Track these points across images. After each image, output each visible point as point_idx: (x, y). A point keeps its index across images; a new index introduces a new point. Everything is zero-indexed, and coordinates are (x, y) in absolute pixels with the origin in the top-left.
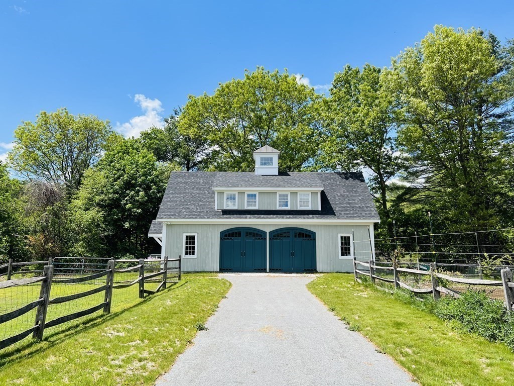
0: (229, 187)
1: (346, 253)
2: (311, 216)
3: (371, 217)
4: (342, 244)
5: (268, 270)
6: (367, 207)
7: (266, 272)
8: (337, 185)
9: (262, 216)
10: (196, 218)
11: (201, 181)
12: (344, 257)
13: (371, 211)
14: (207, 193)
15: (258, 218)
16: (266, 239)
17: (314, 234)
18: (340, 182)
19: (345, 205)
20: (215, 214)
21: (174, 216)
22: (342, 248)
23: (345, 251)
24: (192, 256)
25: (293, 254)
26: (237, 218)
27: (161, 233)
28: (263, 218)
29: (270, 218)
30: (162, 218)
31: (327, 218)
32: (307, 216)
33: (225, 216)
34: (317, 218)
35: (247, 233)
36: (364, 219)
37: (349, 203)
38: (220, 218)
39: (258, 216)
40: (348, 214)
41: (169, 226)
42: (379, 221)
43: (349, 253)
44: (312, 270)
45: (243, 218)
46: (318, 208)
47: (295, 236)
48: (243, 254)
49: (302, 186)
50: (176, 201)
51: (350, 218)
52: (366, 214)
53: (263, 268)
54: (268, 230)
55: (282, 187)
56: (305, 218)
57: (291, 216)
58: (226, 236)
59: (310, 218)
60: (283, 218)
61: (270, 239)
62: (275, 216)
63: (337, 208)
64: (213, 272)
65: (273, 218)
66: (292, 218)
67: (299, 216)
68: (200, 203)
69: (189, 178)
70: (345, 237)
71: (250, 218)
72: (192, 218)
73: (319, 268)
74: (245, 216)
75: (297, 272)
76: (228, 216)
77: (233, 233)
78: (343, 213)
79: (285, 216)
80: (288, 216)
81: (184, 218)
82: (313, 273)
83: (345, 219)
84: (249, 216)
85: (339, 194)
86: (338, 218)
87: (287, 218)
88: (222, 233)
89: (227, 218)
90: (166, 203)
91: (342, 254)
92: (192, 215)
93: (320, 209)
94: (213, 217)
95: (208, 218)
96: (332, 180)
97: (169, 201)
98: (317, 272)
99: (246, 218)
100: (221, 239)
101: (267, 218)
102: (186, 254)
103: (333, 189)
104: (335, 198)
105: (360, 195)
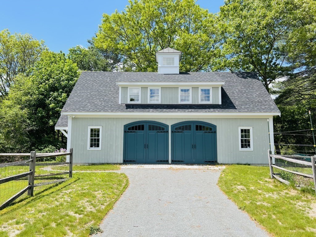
0: (132, 81)
1: (246, 145)
2: (212, 110)
3: (271, 110)
4: (242, 136)
5: (170, 162)
6: (266, 101)
7: (168, 164)
8: (233, 82)
9: (165, 110)
10: (100, 111)
11: (108, 80)
12: (244, 149)
13: (270, 105)
14: (112, 89)
15: (161, 112)
16: (168, 132)
17: (215, 127)
18: (236, 80)
19: (244, 100)
20: (118, 108)
21: (79, 110)
22: (242, 141)
23: (245, 143)
24: (96, 149)
25: (194, 147)
26: (140, 112)
27: (67, 126)
28: (165, 112)
29: (172, 112)
30: (66, 111)
31: (228, 112)
32: (208, 110)
33: (128, 110)
34: (219, 112)
35: (150, 126)
36: (264, 112)
37: (248, 98)
38: (124, 111)
39: (161, 110)
40: (248, 108)
41: (75, 119)
42: (280, 114)
43: (249, 145)
44: (213, 162)
45: (146, 112)
46: (218, 102)
47: (197, 129)
48: (146, 146)
49: (203, 81)
50: (83, 96)
51: (251, 111)
52: (266, 108)
53: (165, 160)
54: (170, 124)
55: (184, 82)
56: (206, 112)
57: (193, 110)
58: (129, 129)
59: (212, 112)
60: (185, 111)
61: (172, 132)
62: (177, 110)
63: (237, 102)
64: (117, 164)
65: (175, 112)
66: (194, 112)
67: (201, 110)
68: (105, 98)
69: (97, 77)
70: (245, 130)
71: (153, 112)
72: (96, 111)
73: (219, 160)
74: (148, 110)
75: (199, 164)
76: (132, 110)
77: (136, 127)
78: (243, 107)
79: (187, 110)
80: (190, 110)
81: (88, 111)
82: (214, 165)
83: (246, 112)
84: (152, 110)
85: (237, 90)
86: (239, 112)
87: (188, 112)
88: (125, 126)
89: (130, 112)
90: (73, 98)
91: (242, 147)
92: (97, 109)
93: (220, 103)
94: (116, 111)
95: (112, 111)
96: (229, 79)
97: (76, 96)
98: (218, 164)
99: (149, 112)
100: (125, 132)
101: (170, 112)
102: (91, 146)
103: (231, 86)
104: (233, 93)
105: (257, 91)
